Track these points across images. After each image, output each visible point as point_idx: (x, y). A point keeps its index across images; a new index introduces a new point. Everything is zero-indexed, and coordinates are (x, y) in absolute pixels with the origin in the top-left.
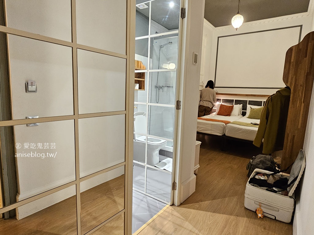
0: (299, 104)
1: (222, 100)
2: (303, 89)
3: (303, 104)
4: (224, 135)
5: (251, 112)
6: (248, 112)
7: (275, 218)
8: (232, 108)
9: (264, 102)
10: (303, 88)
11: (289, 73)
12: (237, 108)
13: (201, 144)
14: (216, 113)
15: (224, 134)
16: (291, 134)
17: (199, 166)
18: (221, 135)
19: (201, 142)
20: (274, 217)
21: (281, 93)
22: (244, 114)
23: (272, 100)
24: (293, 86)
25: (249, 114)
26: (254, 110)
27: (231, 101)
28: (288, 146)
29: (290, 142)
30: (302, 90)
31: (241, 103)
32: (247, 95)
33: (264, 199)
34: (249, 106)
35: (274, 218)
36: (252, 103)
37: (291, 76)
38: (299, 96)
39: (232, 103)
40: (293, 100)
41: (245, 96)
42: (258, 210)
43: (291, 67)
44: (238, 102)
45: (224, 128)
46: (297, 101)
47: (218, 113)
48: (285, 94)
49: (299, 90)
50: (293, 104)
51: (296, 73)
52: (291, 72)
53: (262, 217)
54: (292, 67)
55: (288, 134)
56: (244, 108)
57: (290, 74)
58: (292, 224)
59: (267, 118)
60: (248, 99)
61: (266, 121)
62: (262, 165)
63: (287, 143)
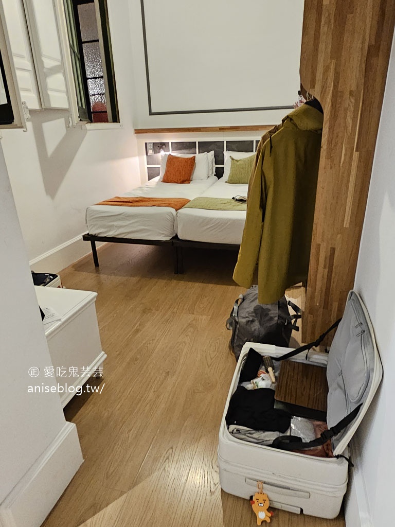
0: (345, 155)
1: (170, 144)
2: (356, 107)
3: (356, 155)
4: (176, 237)
5: (231, 168)
6: (227, 167)
7: (302, 510)
8: (192, 162)
9: (257, 142)
10: (357, 101)
11: (317, 50)
12: (205, 161)
13: (97, 297)
14: (161, 178)
15: (174, 235)
16: (325, 244)
17: (106, 356)
18: (168, 238)
19: (95, 294)
20: (300, 509)
21: (295, 125)
22: (219, 173)
23: (271, 147)
24: (329, 99)
25: (229, 173)
26: (238, 163)
27: (190, 146)
28: (319, 276)
29: (325, 267)
30: (353, 109)
31: (210, 148)
32: (222, 129)
33: (271, 473)
34: (227, 155)
35: (299, 512)
36: (234, 147)
37: (322, 60)
38: (346, 127)
39: (192, 151)
40: (330, 142)
41: (217, 131)
42: (256, 501)
43: (324, 29)
44: (205, 147)
45: (174, 221)
46: (342, 144)
47: (164, 179)
48: (308, 124)
49: (346, 110)
50: (329, 156)
51: (337, 51)
52: (322, 46)
53: (268, 520)
54: (326, 29)
55: (319, 245)
56: (219, 159)
57: (319, 55)
58: (344, 520)
59: (263, 206)
60: (225, 138)
61: (261, 216)
62: (260, 324)
63: (317, 268)
